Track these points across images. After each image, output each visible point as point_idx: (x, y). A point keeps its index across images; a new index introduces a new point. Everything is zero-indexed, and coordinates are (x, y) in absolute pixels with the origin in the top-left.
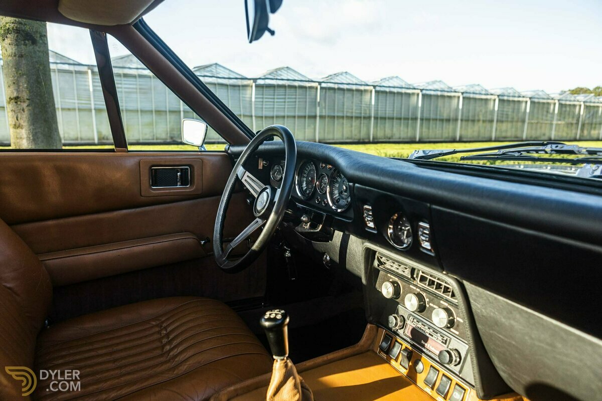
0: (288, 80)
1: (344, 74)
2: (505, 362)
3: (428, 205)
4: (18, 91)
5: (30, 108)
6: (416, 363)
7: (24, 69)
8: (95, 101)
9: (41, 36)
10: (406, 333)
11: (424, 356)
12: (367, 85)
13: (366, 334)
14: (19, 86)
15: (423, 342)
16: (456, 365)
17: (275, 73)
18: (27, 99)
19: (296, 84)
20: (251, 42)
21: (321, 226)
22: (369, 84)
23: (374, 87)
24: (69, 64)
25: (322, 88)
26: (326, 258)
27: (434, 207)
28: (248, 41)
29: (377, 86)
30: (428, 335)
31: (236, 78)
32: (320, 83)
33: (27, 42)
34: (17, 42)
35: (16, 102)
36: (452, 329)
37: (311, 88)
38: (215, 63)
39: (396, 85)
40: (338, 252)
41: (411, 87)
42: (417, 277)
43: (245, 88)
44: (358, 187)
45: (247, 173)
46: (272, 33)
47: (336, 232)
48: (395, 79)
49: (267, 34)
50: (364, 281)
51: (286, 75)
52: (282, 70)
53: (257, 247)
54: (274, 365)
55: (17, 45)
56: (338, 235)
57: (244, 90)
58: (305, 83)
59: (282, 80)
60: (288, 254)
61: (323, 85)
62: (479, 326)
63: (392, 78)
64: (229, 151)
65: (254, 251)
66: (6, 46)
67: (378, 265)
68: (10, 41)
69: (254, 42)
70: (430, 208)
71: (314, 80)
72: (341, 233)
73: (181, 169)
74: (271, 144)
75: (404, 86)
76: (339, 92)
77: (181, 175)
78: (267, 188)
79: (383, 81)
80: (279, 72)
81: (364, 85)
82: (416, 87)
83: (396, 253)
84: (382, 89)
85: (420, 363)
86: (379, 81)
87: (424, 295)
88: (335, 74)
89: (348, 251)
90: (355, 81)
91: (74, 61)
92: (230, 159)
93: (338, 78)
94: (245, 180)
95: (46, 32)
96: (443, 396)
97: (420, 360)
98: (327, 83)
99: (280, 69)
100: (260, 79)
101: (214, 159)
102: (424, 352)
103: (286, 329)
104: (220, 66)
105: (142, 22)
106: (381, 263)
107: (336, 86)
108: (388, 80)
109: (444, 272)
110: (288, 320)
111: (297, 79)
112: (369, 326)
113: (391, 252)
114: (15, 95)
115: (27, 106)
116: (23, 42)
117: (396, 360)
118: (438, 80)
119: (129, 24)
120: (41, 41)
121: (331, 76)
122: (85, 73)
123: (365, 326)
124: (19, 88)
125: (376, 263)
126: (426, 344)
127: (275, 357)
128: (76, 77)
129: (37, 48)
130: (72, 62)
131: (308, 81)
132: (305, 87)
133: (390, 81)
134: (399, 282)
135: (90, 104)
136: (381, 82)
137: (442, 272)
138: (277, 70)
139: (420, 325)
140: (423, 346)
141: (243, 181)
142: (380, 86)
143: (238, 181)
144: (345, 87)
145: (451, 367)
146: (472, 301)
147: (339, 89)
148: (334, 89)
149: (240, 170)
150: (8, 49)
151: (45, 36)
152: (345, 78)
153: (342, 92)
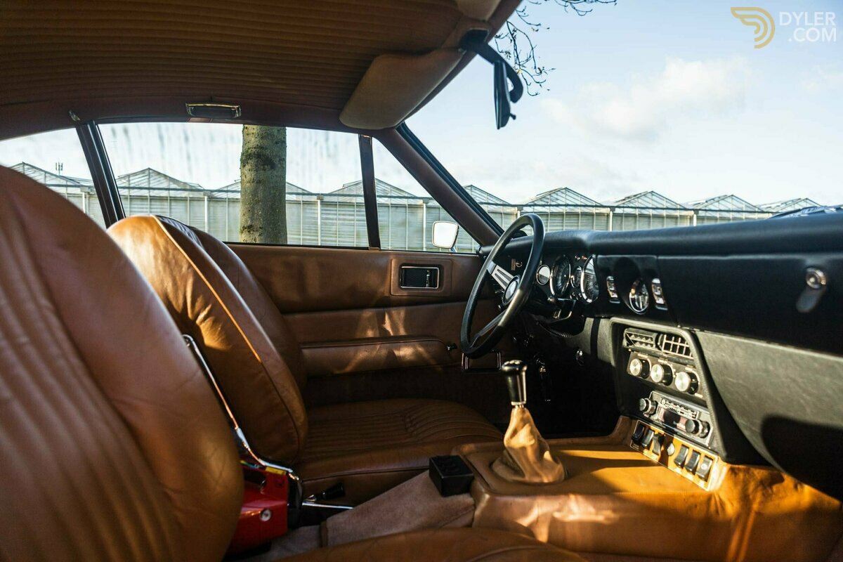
0: (567, 205)
1: (649, 195)
2: (744, 414)
3: (655, 257)
4: (252, 220)
5: (262, 238)
6: (667, 446)
7: (260, 195)
8: (322, 236)
9: (280, 160)
10: (659, 417)
11: (675, 437)
12: (685, 209)
13: (618, 425)
14: (253, 215)
15: (674, 423)
16: (704, 437)
17: (549, 197)
18: (260, 228)
19: (579, 210)
20: (498, 128)
21: (571, 313)
22: (687, 207)
23: (696, 211)
24: (298, 194)
25: (615, 215)
26: (579, 354)
27: (661, 258)
28: (496, 127)
29: (700, 210)
30: (679, 413)
31: (497, 205)
32: (612, 208)
33: (266, 166)
34: (256, 169)
35: (249, 232)
36: (696, 395)
37: (599, 215)
38: (470, 184)
39: (732, 207)
40: (589, 341)
41: (757, 210)
42: (661, 344)
43: (508, 216)
44: (601, 259)
45: (498, 267)
46: (514, 117)
47: (588, 319)
48: (729, 200)
49: (511, 118)
50: (613, 363)
51: (564, 200)
52: (559, 193)
53: (503, 323)
54: (513, 411)
55: (257, 171)
56: (589, 321)
57: (507, 218)
58: (591, 208)
59: (558, 205)
60: (542, 370)
61: (618, 211)
62: (714, 377)
63: (724, 198)
64: (480, 252)
65: (500, 327)
66: (246, 172)
67: (628, 345)
68: (250, 167)
69: (501, 129)
70: (658, 260)
71: (605, 204)
72: (592, 320)
73: (431, 270)
74: (524, 239)
75: (744, 209)
76: (642, 219)
77: (430, 277)
78: (517, 278)
79: (709, 202)
80: (555, 196)
81: (680, 209)
82: (765, 210)
83: (639, 320)
84: (709, 214)
85: (672, 445)
86: (703, 203)
87: (671, 366)
88: (635, 196)
89: (599, 336)
90: (666, 204)
91: (303, 190)
92: (480, 259)
93: (640, 200)
94: (496, 274)
95: (285, 156)
96: (691, 470)
97: (672, 442)
98: (624, 207)
99: (555, 191)
100: (526, 205)
101: (464, 261)
102: (676, 433)
103: (524, 374)
104: (476, 188)
105: (404, 126)
106: (630, 343)
107: (637, 212)
108: (718, 201)
109: (679, 326)
110: (525, 368)
111: (579, 203)
112: (621, 419)
113: (634, 320)
114: (249, 223)
115: (260, 235)
116: (262, 167)
117: (648, 448)
118: (803, 198)
119: (393, 128)
120: (279, 166)
121: (629, 198)
122: (314, 203)
123: (618, 419)
124: (253, 216)
125: (625, 343)
126: (678, 425)
127: (513, 403)
128: (303, 209)
129: (275, 173)
130: (300, 191)
131: (596, 206)
132: (591, 215)
133: (721, 202)
134: (649, 360)
135: (318, 240)
136: (706, 204)
137: (677, 327)
138: (551, 193)
139: (672, 406)
140: (675, 426)
141: (493, 275)
142: (706, 210)
143: (488, 276)
144: (651, 212)
145: (696, 438)
146: (704, 350)
147: (642, 216)
148: (634, 216)
149: (490, 265)
150: (248, 175)
151: (284, 160)
152: (650, 201)
153: (646, 220)
